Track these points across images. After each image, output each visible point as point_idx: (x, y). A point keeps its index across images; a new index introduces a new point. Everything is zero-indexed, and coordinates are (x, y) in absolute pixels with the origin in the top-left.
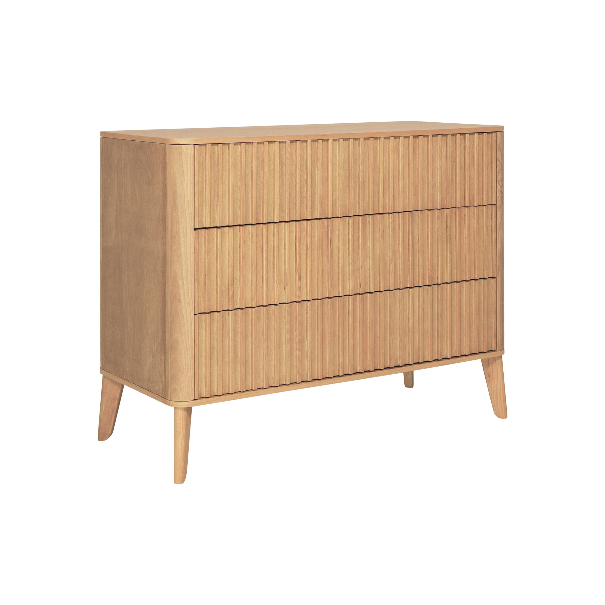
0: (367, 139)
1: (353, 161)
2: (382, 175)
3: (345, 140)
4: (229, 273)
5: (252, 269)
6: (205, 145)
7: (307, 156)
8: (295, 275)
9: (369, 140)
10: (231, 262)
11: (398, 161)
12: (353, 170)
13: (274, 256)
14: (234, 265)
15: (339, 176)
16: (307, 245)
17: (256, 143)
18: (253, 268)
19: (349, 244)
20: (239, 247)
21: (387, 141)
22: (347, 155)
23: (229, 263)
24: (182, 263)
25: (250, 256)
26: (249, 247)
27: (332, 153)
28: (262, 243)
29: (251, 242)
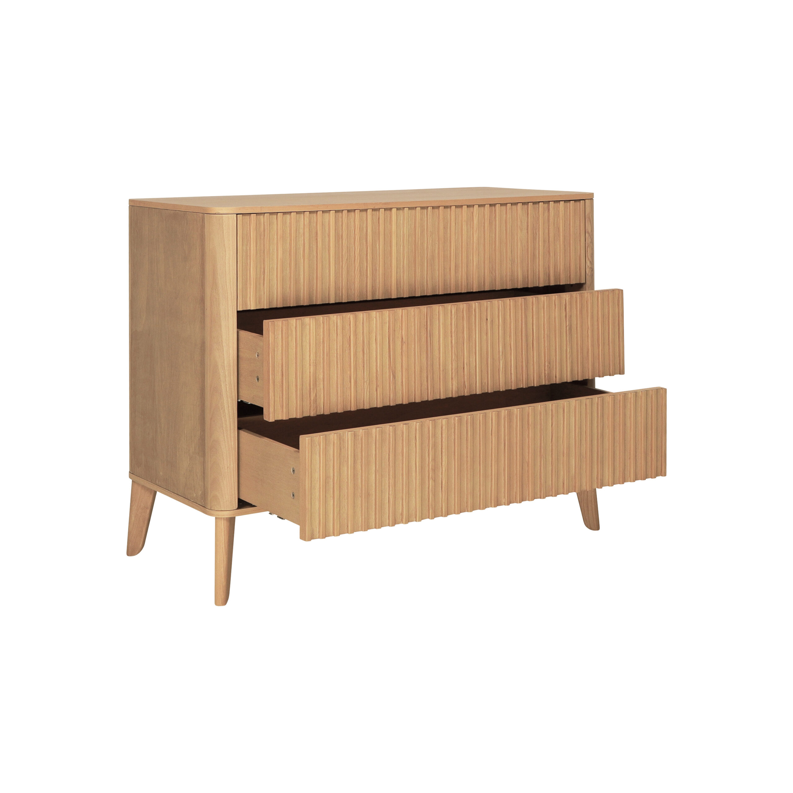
0: (437, 208)
1: (419, 233)
2: (453, 249)
3: (411, 209)
4: (310, 372)
5: (337, 367)
6: (249, 215)
7: (367, 227)
8: (388, 374)
9: (438, 209)
10: (313, 359)
11: (472, 233)
12: (420, 244)
13: (363, 352)
14: (317, 363)
15: (404, 250)
16: (402, 338)
17: (309, 212)
18: (339, 366)
19: (451, 336)
20: (322, 341)
21: (459, 209)
22: (413, 226)
23: (310, 360)
24: (223, 351)
25: (336, 352)
26: (335, 341)
27: (395, 224)
28: (350, 337)
29: (336, 335)
